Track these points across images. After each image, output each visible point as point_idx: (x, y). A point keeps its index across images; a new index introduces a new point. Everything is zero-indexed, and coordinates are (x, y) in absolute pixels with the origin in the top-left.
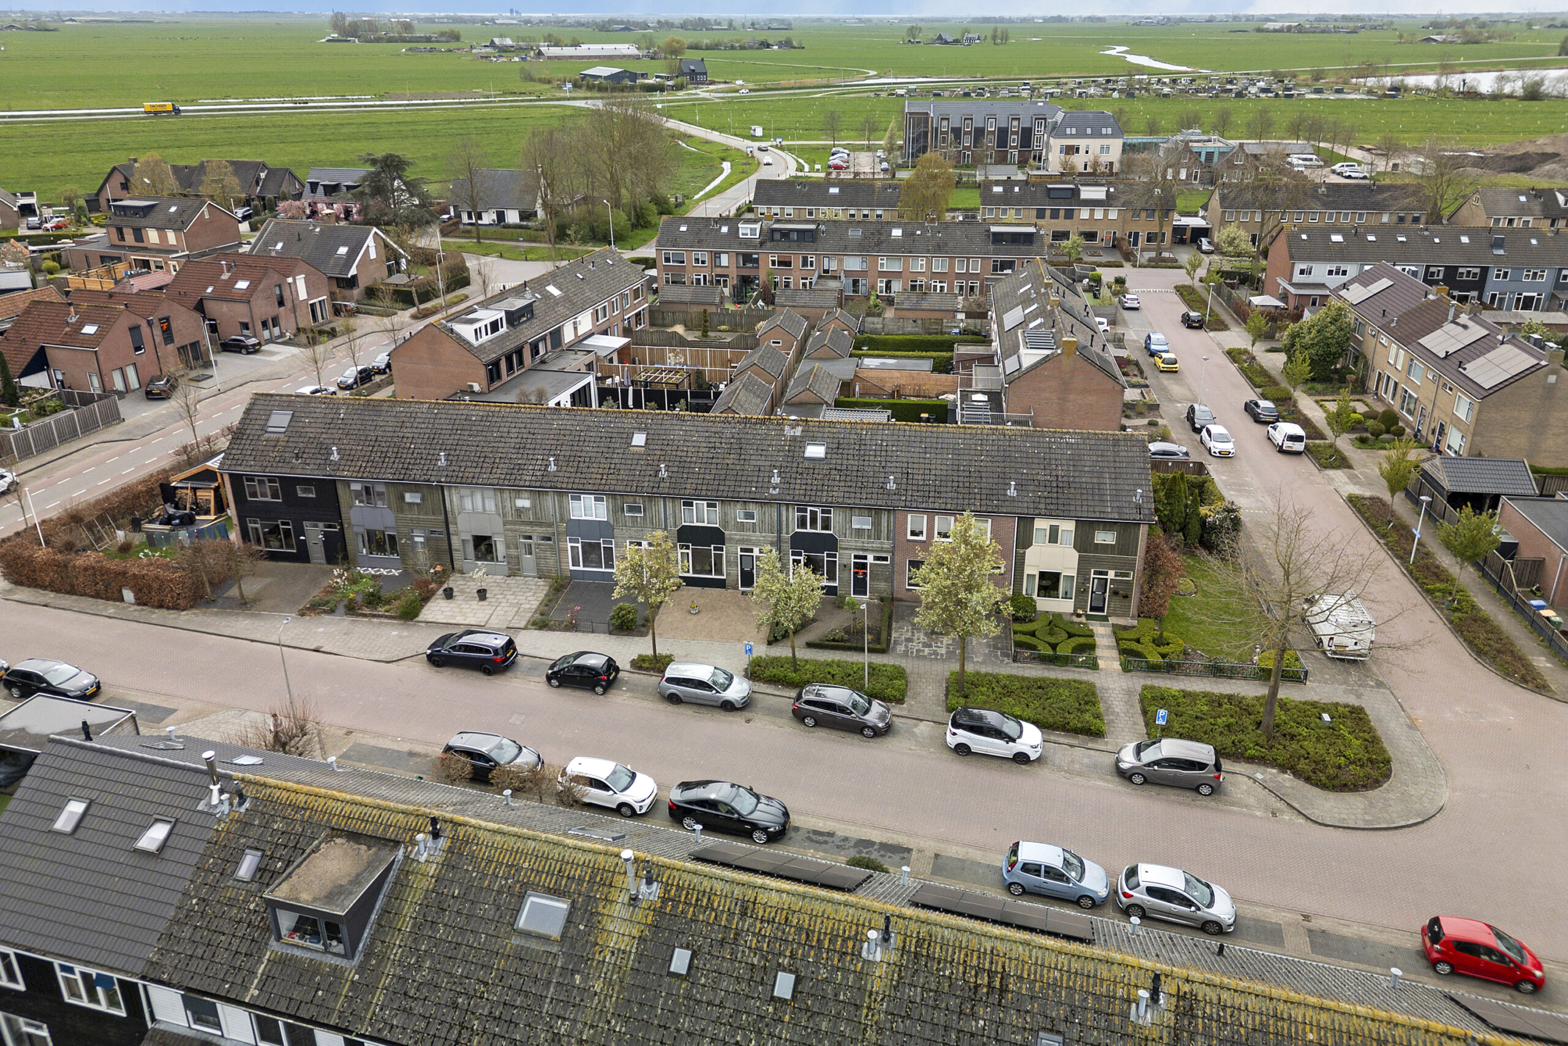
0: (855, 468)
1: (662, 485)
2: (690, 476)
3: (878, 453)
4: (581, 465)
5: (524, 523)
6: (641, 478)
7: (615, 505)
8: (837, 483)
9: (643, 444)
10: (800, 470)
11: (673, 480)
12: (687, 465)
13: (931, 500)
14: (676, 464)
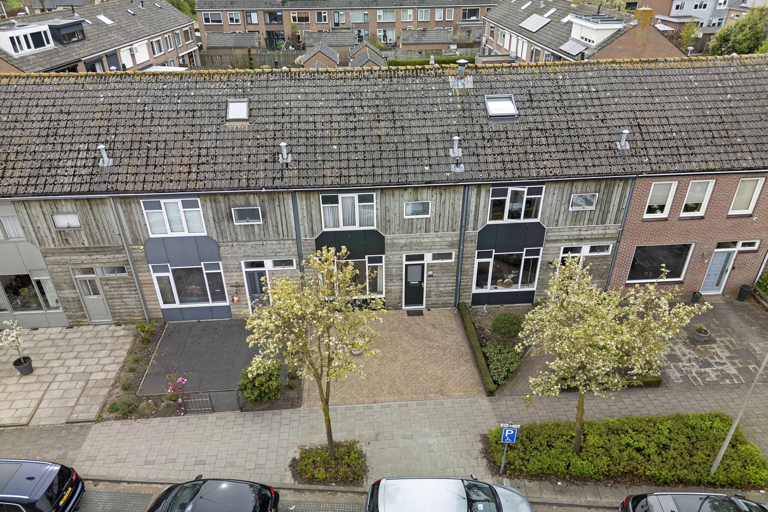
0: (564, 125)
1: (287, 174)
2: (327, 157)
3: (589, 102)
4: (153, 153)
5: (74, 250)
6: (252, 166)
7: (217, 211)
8: (545, 149)
9: (245, 116)
10: (487, 136)
11: (303, 165)
12: (319, 142)
13: (684, 158)
14: (302, 141)
